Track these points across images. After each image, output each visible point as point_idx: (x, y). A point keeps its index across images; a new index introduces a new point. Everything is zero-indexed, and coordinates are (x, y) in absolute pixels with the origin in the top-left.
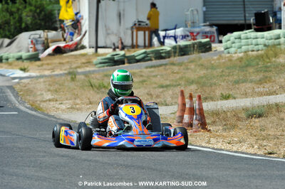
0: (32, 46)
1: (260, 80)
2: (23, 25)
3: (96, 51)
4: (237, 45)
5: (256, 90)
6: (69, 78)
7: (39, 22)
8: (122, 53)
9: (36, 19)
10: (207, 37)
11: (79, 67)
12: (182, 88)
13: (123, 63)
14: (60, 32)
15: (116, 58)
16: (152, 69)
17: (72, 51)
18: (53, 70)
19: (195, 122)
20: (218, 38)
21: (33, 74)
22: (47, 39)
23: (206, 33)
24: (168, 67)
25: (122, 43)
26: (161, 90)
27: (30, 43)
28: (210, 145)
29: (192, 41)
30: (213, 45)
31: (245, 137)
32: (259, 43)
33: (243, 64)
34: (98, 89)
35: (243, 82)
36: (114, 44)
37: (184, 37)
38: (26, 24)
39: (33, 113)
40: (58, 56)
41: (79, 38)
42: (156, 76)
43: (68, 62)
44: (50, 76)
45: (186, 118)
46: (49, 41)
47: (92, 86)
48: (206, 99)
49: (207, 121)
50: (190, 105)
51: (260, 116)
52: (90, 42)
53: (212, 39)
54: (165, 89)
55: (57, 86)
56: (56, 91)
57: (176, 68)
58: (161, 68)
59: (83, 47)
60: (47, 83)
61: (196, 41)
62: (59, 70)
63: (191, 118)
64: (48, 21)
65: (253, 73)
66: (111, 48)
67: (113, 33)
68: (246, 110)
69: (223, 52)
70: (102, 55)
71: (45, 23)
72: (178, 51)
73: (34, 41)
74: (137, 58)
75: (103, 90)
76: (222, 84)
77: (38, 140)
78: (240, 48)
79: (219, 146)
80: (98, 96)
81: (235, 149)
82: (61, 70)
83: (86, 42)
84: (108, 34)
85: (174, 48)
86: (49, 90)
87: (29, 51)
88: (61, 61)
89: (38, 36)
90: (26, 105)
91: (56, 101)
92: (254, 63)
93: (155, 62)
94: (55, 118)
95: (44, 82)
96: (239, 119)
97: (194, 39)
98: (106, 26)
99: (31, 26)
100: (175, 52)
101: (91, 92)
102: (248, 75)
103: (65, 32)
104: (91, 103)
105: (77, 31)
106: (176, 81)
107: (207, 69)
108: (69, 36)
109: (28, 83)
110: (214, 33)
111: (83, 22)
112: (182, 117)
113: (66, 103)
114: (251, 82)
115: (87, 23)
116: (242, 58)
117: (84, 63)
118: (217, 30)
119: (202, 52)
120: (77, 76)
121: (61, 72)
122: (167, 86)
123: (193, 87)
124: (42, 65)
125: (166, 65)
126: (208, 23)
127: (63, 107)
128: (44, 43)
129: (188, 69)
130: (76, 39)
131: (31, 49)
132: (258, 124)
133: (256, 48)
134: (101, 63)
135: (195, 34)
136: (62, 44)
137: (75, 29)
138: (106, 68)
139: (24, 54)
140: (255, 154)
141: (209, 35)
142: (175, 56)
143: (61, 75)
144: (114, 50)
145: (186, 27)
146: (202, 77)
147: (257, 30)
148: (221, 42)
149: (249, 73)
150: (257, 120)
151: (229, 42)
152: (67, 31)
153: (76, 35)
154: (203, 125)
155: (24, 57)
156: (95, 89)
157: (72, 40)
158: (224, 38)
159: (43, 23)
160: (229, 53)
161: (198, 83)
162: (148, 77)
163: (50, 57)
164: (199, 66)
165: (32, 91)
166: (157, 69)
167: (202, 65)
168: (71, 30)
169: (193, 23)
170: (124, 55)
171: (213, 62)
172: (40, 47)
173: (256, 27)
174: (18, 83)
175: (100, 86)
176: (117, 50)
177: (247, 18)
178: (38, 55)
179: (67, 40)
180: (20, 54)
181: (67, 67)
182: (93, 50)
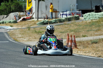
0: (15, 18)
1: (97, 30)
2: (11, 10)
3: (38, 19)
4: (88, 17)
5: (95, 34)
6: (28, 29)
7: (17, 9)
8: (47, 20)
9: (16, 8)
10: (78, 15)
11: (31, 25)
12: (69, 33)
13: (47, 24)
14: (25, 13)
15: (45, 22)
16: (58, 26)
17: (29, 19)
18: (22, 26)
19: (73, 45)
20: (82, 15)
21: (15, 28)
22: (20, 15)
23: (77, 13)
24: (63, 25)
25: (47, 17)
26: (61, 34)
27: (14, 16)
28: (78, 54)
29: (73, 16)
30: (80, 17)
31: (91, 51)
32: (96, 17)
33: (91, 24)
34: (38, 33)
35: (90, 31)
36: (44, 17)
37: (70, 15)
38: (12, 10)
39: (14, 42)
40: (24, 21)
41: (32, 15)
42: (59, 29)
43: (28, 23)
44: (21, 29)
45: (70, 44)
46: (21, 16)
47: (36, 32)
48: (77, 37)
49: (77, 45)
50: (71, 39)
51: (96, 43)
52: (35, 16)
53: (80, 15)
54: (62, 33)
55: (23, 32)
56: (23, 34)
57: (66, 26)
58: (61, 26)
59: (33, 18)
60: (20, 31)
61: (74, 16)
62: (24, 26)
63: (71, 44)
64: (20, 9)
65: (94, 27)
66: (43, 18)
67: (44, 13)
68: (91, 41)
69: (83, 20)
70: (40, 21)
71: (19, 9)
72: (67, 19)
73: (15, 16)
74: (53, 22)
75: (40, 33)
76: (83, 31)
77: (16, 51)
78: (90, 18)
79: (81, 54)
80: (38, 36)
81: (87, 55)
82: (25, 26)
83: (34, 16)
84: (42, 13)
85: (66, 18)
86: (20, 34)
87: (13, 20)
88: (25, 23)
89: (17, 14)
90: (12, 39)
91: (23, 37)
92: (94, 24)
93: (59, 24)
94: (22, 44)
95: (19, 31)
96: (89, 44)
97: (73, 15)
98: (41, 11)
99: (14, 11)
100: (66, 20)
101: (36, 34)
102: (92, 28)
103: (26, 13)
104: (35, 38)
105: (31, 12)
106: (66, 30)
107: (78, 26)
108: (28, 14)
109: (13, 31)
110: (80, 13)
111: (33, 9)
112: (68, 43)
113: (26, 38)
114: (93, 31)
115: (34, 9)
116: (90, 22)
117: (33, 24)
118: (81, 12)
119: (76, 20)
120: (31, 29)
121: (25, 27)
122: (63, 32)
123: (73, 33)
124: (18, 25)
125: (63, 24)
126: (78, 10)
127: (25, 40)
128: (19, 17)
129: (71, 26)
130: (31, 15)
131: (14, 19)
132: (96, 46)
133: (95, 18)
134: (39, 24)
135: (73, 13)
136: (25, 17)
137: (30, 12)
138: (41, 26)
139: (12, 21)
140: (94, 57)
141: (79, 14)
142: (66, 21)
143: (25, 28)
144: (44, 19)
145: (70, 11)
146: (76, 29)
147: (96, 12)
148: (83, 16)
149: (93, 27)
150: (95, 44)
151: (86, 16)
152: (27, 12)
153: (30, 14)
154: (76, 46)
155: (11, 22)
156: (37, 33)
157: (29, 16)
158: (84, 15)
159: (19, 10)
160: (86, 20)
161: (74, 31)
162: (56, 29)
163: (21, 22)
164: (75, 25)
165: (14, 34)
166: (59, 26)
167: (76, 25)
168: (29, 12)
169: (73, 9)
170: (48, 21)
171: (80, 24)
172: (17, 18)
173: (95, 11)
174: (9, 31)
175: (39, 32)
176: (45, 19)
177: (92, 8)
178: (16, 21)
179: (27, 16)
180: (10, 21)
181: (27, 25)
182: (37, 19)
